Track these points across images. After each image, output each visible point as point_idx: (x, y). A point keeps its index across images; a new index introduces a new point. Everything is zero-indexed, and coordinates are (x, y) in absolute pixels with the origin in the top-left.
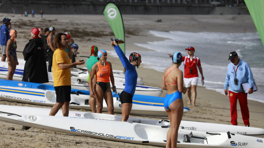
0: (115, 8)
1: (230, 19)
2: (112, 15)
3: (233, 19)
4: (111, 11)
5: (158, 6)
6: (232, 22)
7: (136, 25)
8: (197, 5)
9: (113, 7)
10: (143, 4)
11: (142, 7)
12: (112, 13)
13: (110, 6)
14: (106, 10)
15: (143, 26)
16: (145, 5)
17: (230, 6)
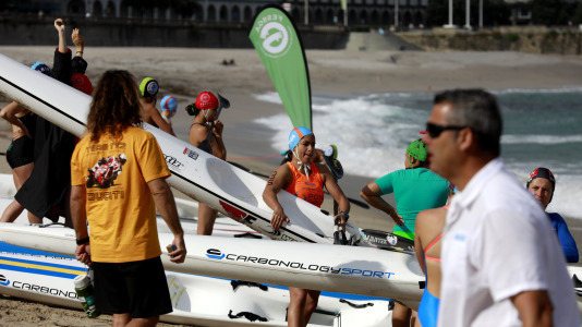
0: (283, 23)
1: (386, 61)
2: (275, 44)
3: (393, 60)
4: (272, 31)
5: (219, 29)
6: (391, 67)
7: (178, 72)
8: (306, 28)
9: (278, 21)
10: (186, 24)
11: (185, 32)
12: (275, 37)
13: (269, 17)
14: (256, 28)
15: (195, 73)
16: (191, 27)
17: (381, 31)
